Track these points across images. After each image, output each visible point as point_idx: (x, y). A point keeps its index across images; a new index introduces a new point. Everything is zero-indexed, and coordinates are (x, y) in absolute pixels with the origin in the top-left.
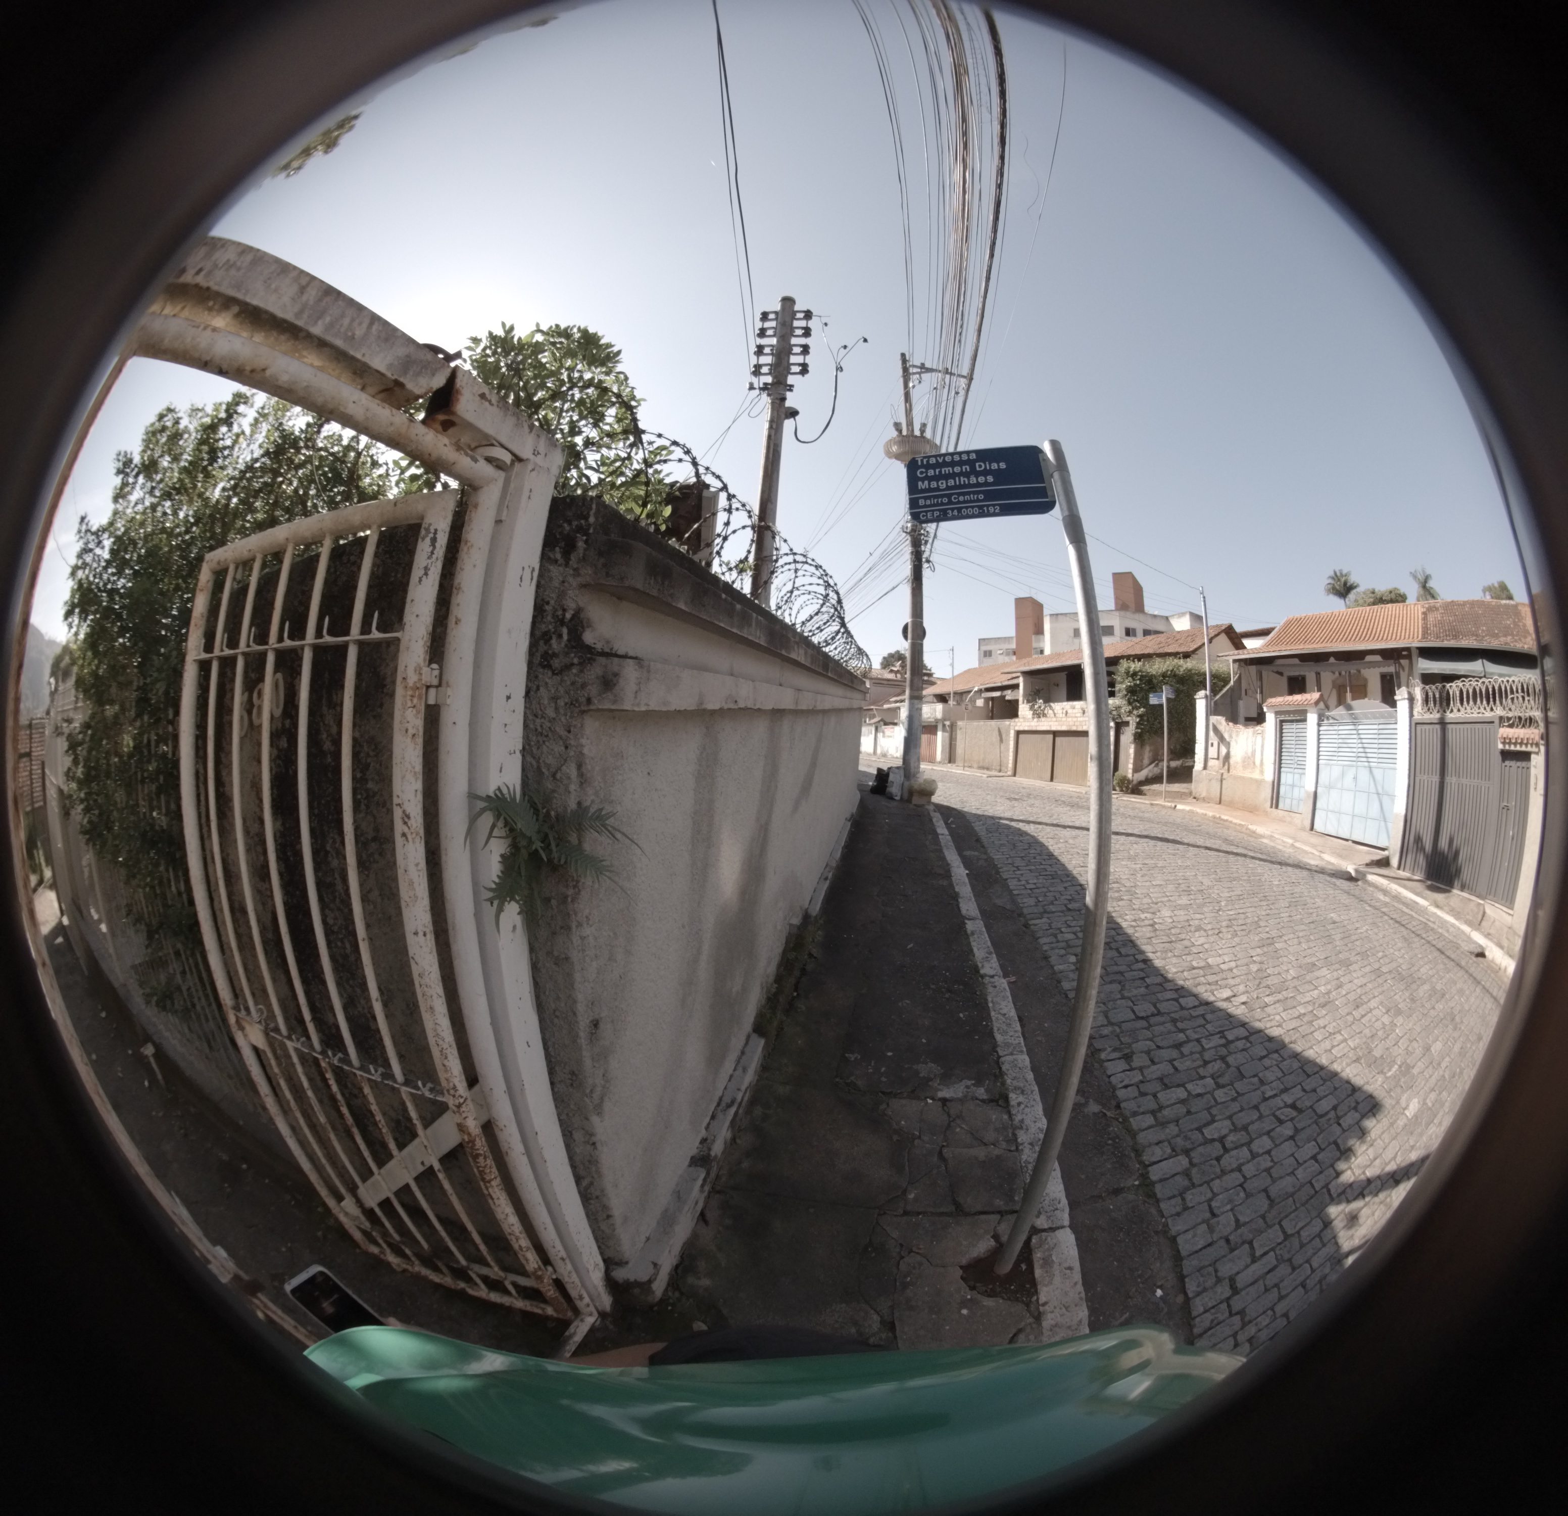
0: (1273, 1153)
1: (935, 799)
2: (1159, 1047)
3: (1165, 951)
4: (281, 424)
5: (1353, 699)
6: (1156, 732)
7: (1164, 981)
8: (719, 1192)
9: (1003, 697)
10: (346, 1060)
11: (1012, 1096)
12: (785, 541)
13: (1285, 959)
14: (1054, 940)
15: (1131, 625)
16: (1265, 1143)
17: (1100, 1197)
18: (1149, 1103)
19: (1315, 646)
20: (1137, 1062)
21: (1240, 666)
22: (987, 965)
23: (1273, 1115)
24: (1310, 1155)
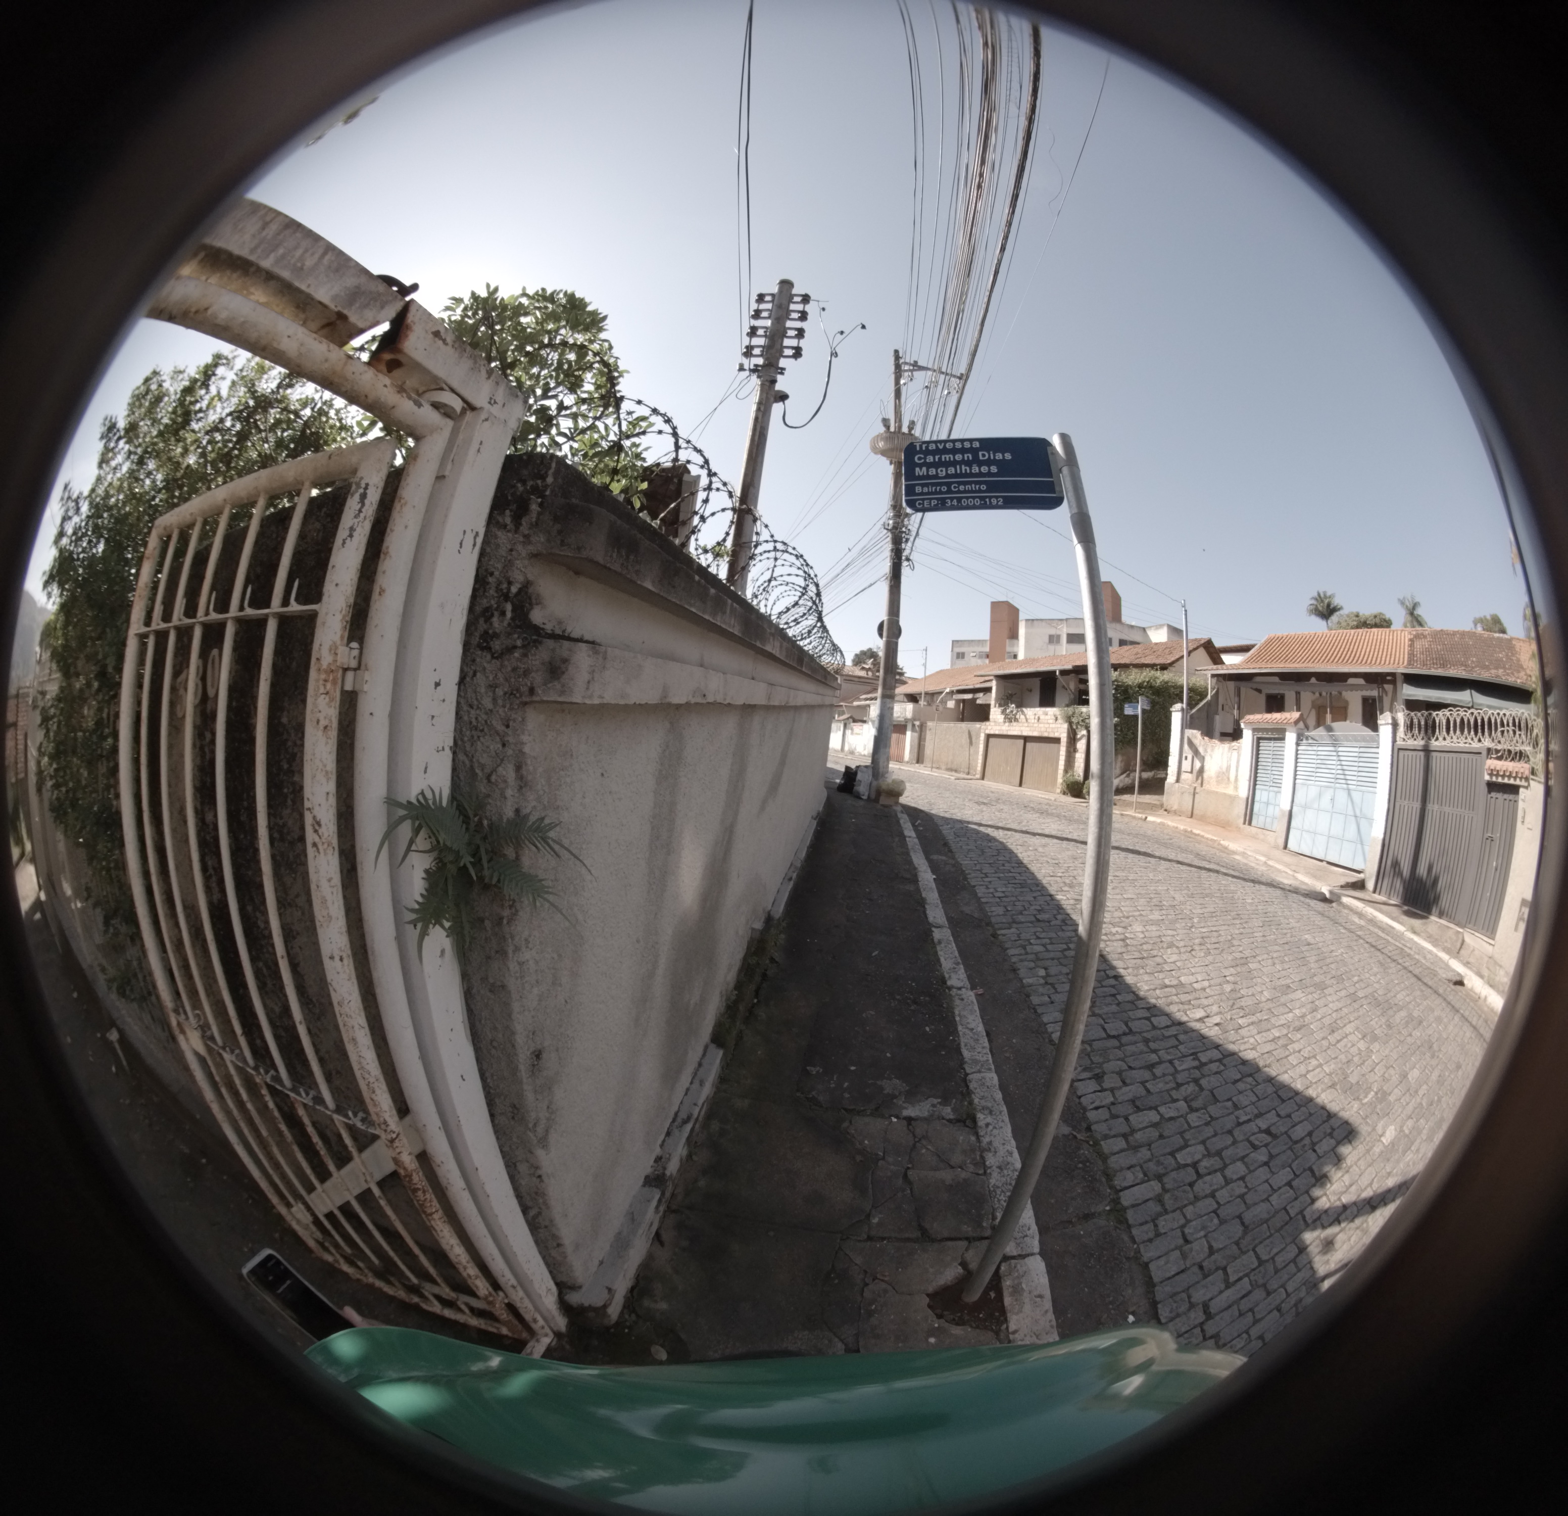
0: (1247, 1179)
1: (903, 800)
2: (1130, 1068)
3: (1136, 968)
5: (1333, 720)
6: (1129, 744)
7: (1136, 999)
8: (674, 1212)
9: (974, 700)
10: (278, 1079)
11: (980, 1116)
13: (1259, 980)
14: (1023, 952)
16: (1239, 1169)
17: (1070, 1222)
18: (1120, 1126)
19: (1295, 665)
20: (1108, 1082)
21: (1218, 681)
22: (953, 976)
23: (1248, 1140)
24: (1285, 1181)
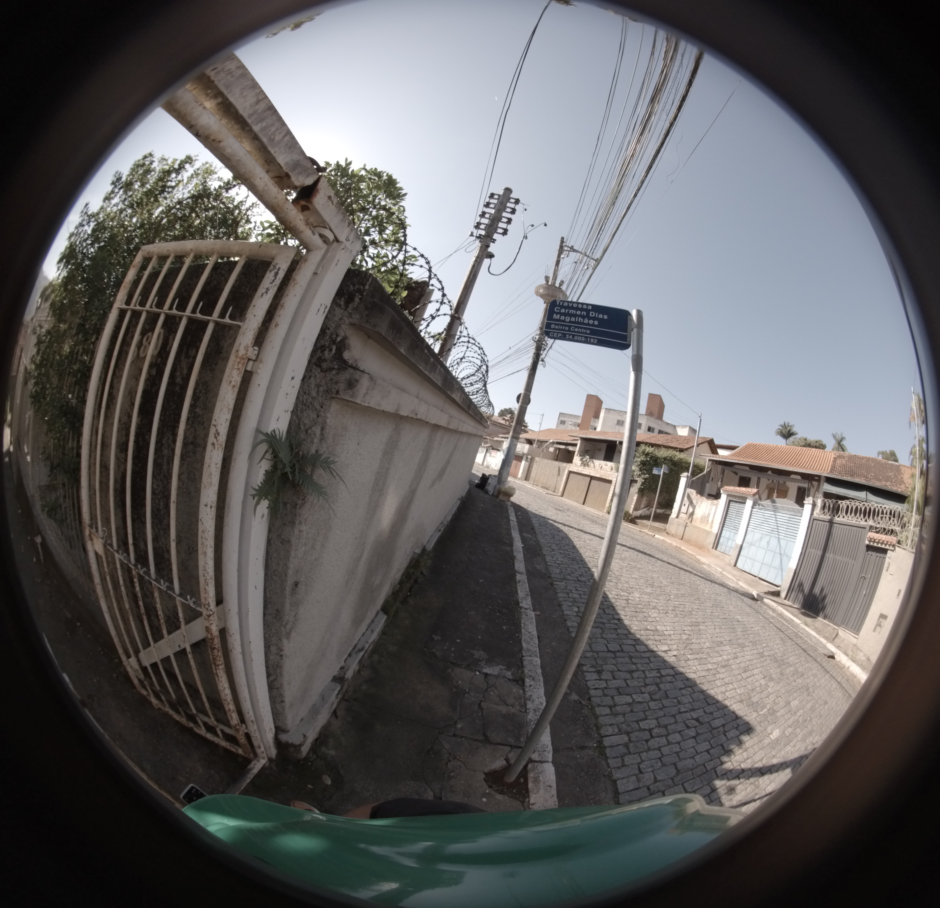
0: (681, 744)
1: (512, 499)
2: (619, 670)
3: (631, 616)
4: (205, 182)
5: (777, 497)
7: (628, 633)
9: (566, 449)
10: (148, 573)
11: (527, 680)
12: (466, 328)
13: (704, 636)
14: (567, 596)
15: (652, 425)
16: (677, 737)
17: (572, 749)
18: (608, 701)
19: (761, 462)
20: (604, 676)
22: (524, 601)
23: (684, 722)
24: (705, 749)
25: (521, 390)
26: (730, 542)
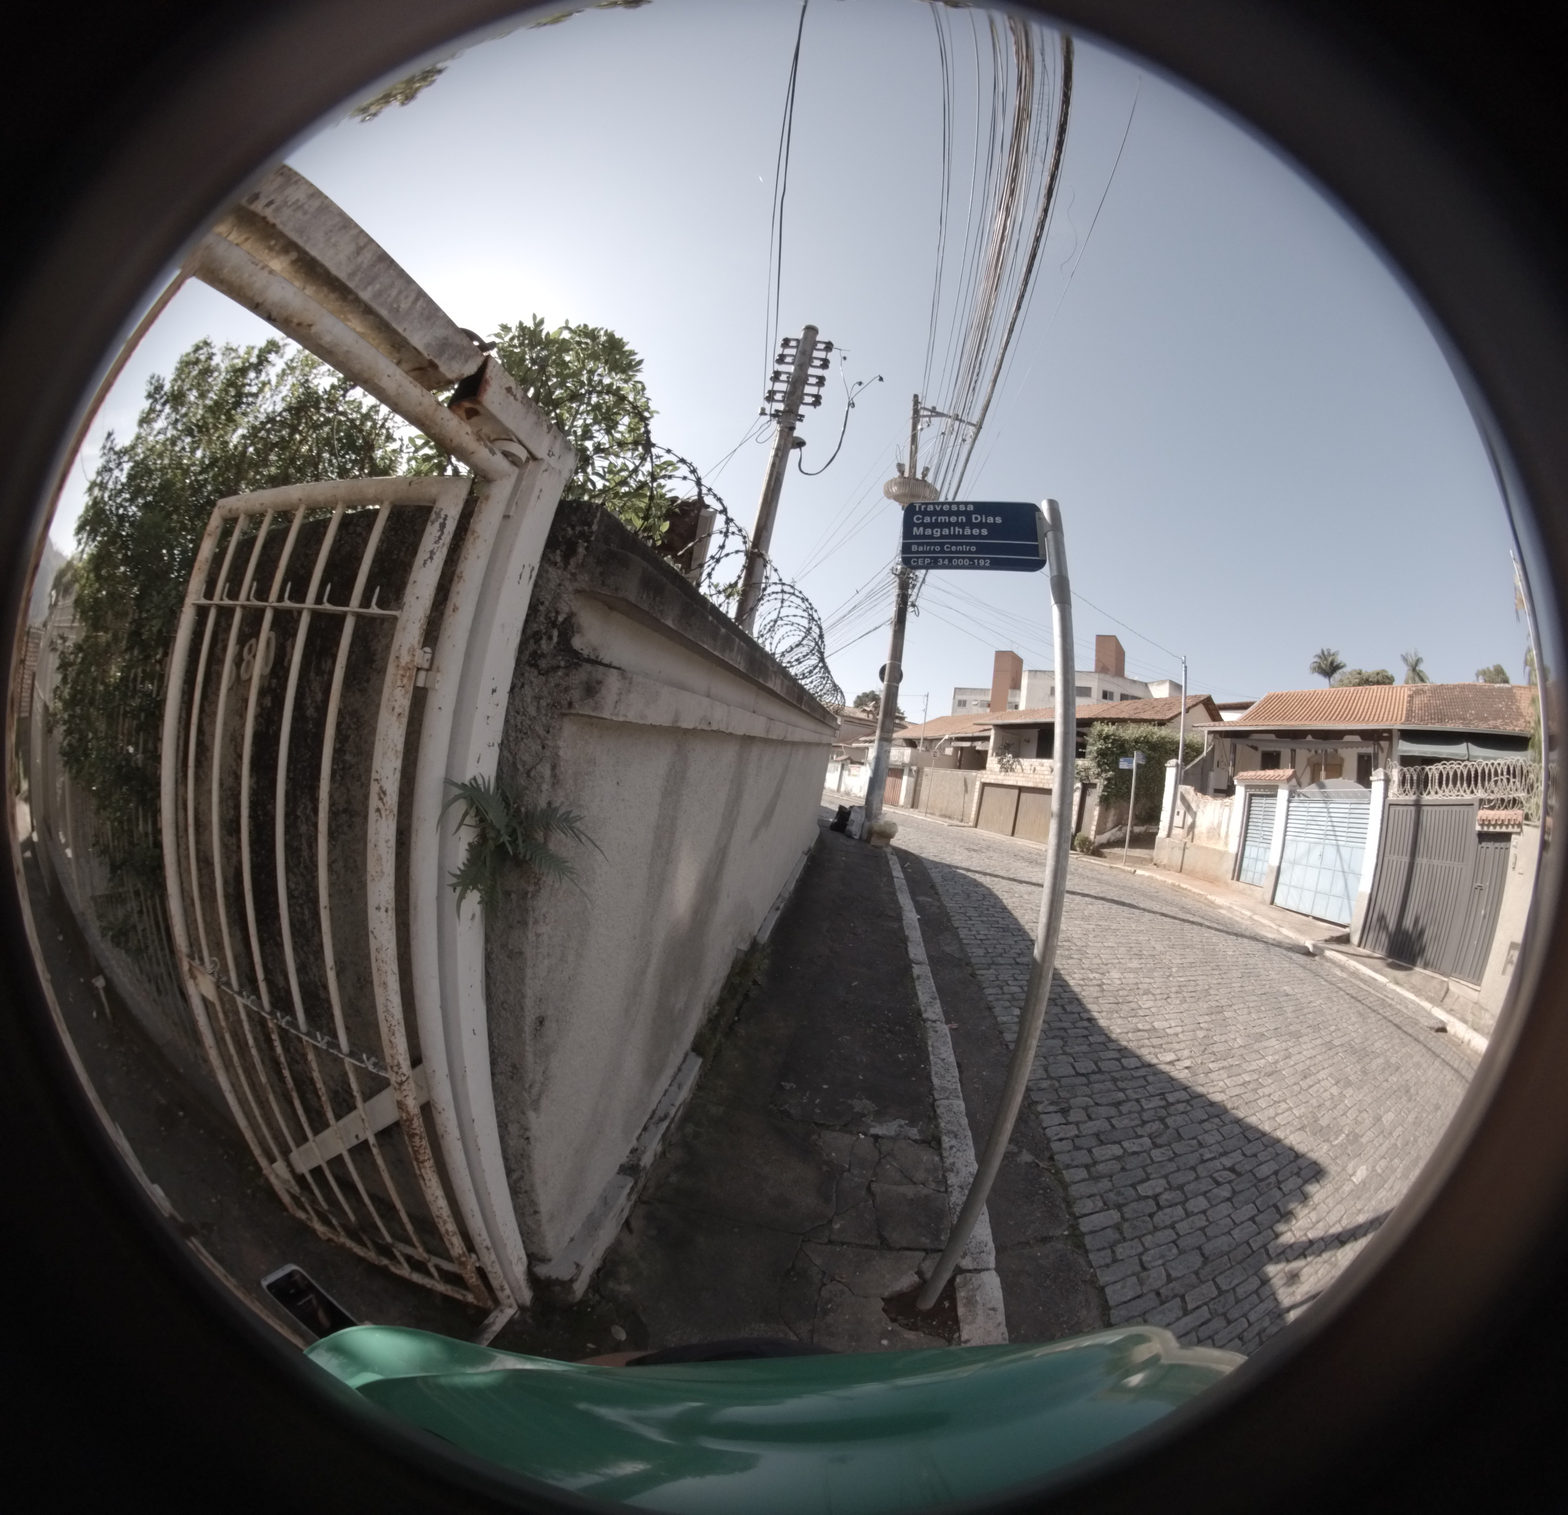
0: (1208, 1213)
1: (894, 842)
2: (1097, 1104)
3: (1111, 1012)
4: (307, 381)
5: (1327, 777)
6: (1122, 797)
7: (1107, 1040)
8: (645, 1203)
9: (973, 748)
10: (294, 1024)
11: (945, 1139)
12: (776, 570)
13: (1233, 1028)
14: (1000, 992)
15: (1109, 688)
16: (1202, 1203)
17: (1028, 1244)
18: (1082, 1157)
19: (1293, 723)
20: (1076, 1115)
21: (1215, 737)
22: (930, 1009)
23: (1211, 1177)
24: (1248, 1216)
25: (885, 659)
26: (1260, 864)
